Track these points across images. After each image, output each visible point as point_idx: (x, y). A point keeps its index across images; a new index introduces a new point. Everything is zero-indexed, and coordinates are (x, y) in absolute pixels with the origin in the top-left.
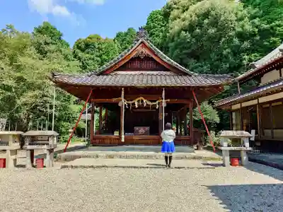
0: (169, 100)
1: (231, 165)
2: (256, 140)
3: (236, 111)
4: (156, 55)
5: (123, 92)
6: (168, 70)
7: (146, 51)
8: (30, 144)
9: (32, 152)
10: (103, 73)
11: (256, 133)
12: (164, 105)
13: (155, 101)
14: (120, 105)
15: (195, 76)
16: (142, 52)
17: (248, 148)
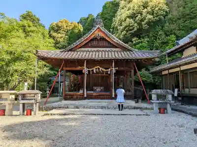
0: (117, 68)
1: (160, 113)
2: (179, 95)
4: (109, 37)
5: (85, 65)
6: (116, 47)
7: (101, 34)
8: (22, 100)
9: (24, 104)
10: (71, 50)
11: (179, 91)
12: (114, 71)
13: (108, 69)
14: (83, 71)
15: (136, 51)
16: (99, 35)
17: (171, 102)
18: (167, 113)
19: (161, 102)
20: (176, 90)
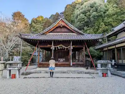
0: (74, 46)
1: (103, 76)
2: (115, 64)
3: (105, 51)
4: (68, 26)
5: (53, 43)
6: (73, 32)
7: (63, 24)
8: (9, 67)
9: (10, 71)
10: (43, 34)
11: (115, 61)
12: (72, 48)
13: (68, 46)
14: (51, 48)
15: (86, 35)
16: (61, 24)
17: (111, 69)
18: (108, 76)
19: (104, 69)
20: (113, 61)
